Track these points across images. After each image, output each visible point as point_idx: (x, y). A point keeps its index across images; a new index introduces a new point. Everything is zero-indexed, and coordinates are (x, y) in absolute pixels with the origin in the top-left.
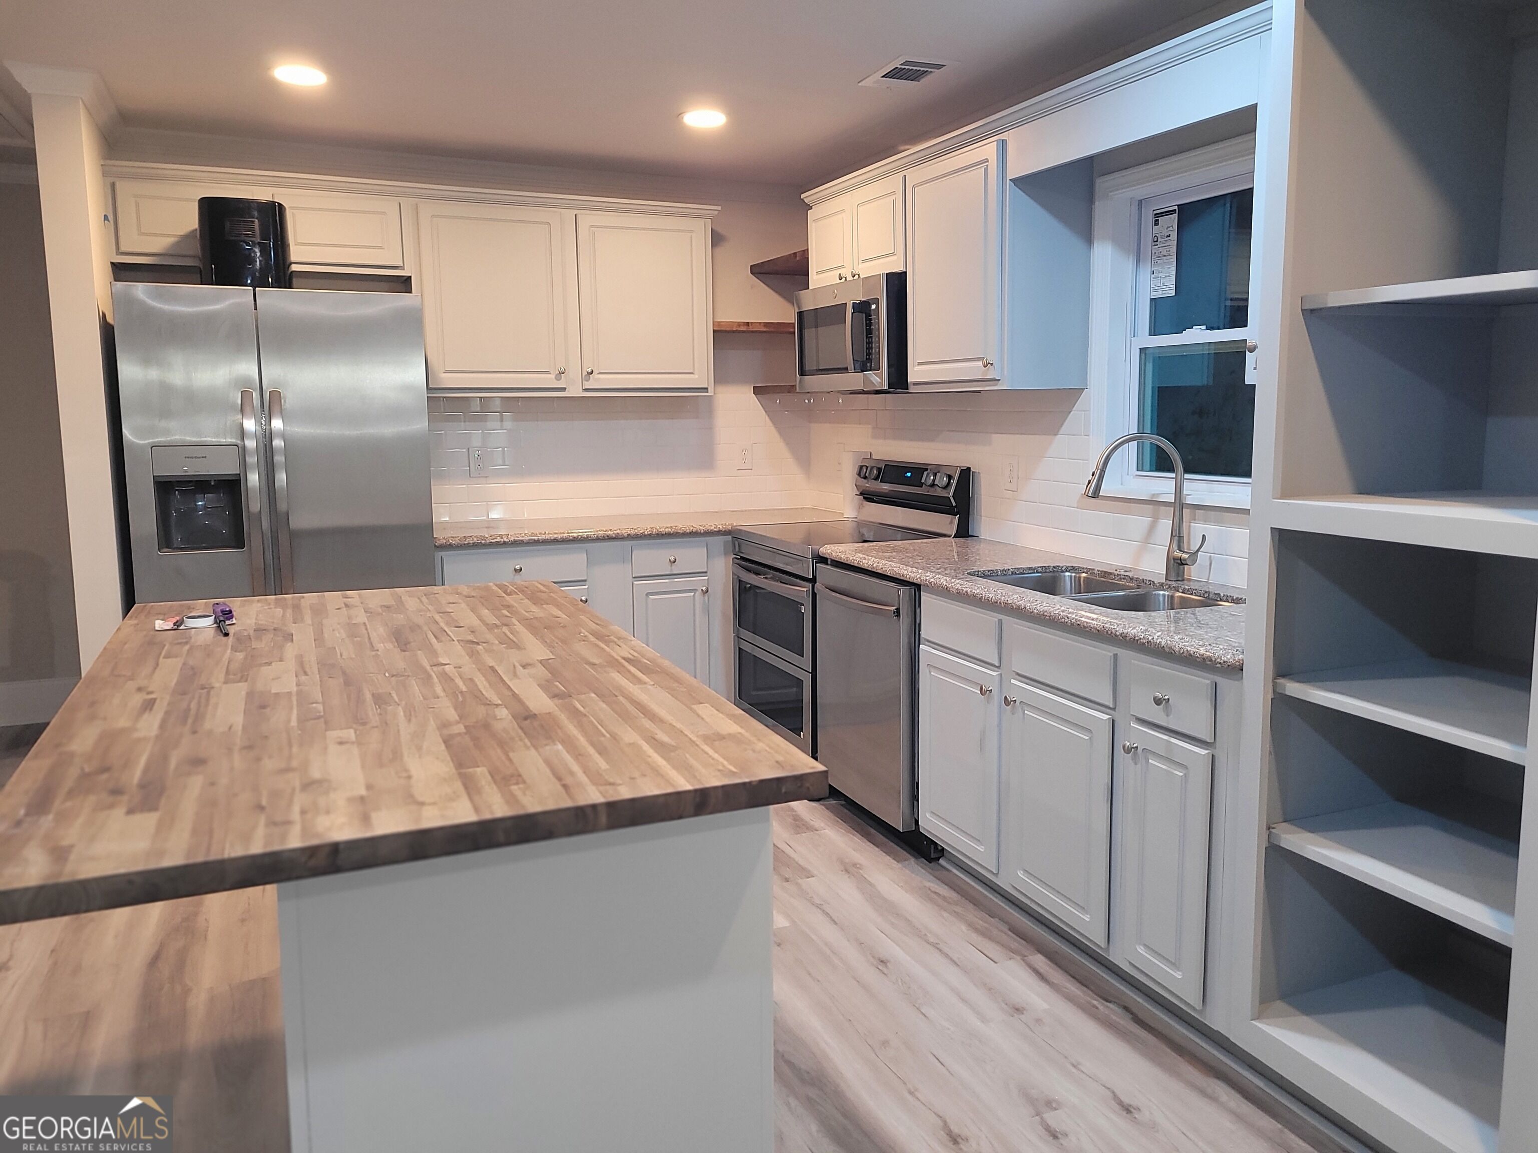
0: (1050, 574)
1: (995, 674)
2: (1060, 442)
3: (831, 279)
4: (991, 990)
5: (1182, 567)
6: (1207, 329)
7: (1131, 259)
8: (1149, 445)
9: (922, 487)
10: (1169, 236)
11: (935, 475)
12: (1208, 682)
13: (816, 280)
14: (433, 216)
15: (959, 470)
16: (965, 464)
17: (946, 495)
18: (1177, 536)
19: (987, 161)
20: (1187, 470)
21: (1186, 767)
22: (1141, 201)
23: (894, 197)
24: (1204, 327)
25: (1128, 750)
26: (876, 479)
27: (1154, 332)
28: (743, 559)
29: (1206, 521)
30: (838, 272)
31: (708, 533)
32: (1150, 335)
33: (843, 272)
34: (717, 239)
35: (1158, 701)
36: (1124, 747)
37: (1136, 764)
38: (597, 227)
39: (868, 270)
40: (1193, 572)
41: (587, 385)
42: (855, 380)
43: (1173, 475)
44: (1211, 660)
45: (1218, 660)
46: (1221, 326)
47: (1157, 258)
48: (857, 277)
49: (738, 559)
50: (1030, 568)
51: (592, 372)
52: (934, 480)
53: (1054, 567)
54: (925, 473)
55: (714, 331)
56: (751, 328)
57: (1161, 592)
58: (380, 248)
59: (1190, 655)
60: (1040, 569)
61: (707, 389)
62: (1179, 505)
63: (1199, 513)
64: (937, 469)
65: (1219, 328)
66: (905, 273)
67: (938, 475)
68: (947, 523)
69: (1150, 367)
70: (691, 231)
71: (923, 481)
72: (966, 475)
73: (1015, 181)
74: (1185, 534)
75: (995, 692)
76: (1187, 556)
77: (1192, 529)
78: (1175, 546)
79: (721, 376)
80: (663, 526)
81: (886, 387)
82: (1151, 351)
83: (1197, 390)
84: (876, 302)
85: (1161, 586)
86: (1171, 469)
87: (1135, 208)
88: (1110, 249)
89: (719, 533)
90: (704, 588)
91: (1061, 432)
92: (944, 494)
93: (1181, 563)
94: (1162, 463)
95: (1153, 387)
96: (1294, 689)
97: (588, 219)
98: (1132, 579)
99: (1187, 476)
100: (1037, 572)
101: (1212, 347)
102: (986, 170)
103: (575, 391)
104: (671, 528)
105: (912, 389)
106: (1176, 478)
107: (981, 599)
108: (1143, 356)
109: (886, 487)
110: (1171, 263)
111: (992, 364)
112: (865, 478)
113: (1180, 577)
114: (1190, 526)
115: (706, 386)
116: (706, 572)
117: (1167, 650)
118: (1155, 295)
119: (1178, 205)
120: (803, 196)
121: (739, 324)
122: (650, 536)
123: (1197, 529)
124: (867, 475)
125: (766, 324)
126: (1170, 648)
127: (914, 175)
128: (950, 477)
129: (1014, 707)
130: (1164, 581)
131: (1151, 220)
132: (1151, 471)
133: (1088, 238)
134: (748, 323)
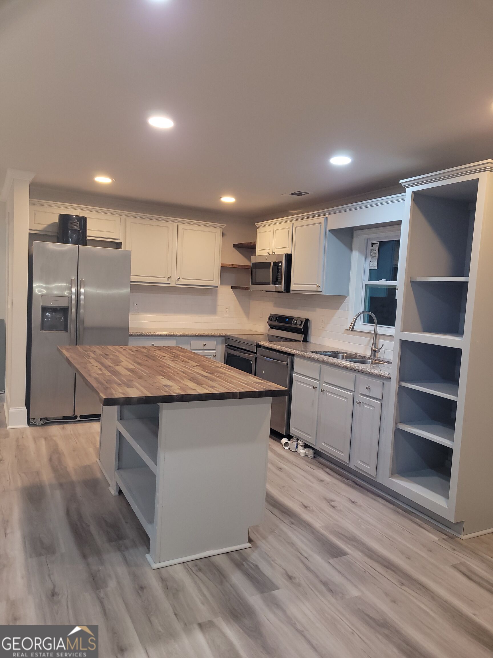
0: (335, 354)
1: (318, 382)
2: (339, 312)
3: (265, 253)
4: (313, 476)
5: (375, 353)
6: (386, 280)
7: (364, 256)
8: (367, 315)
9: (292, 324)
10: (376, 251)
11: (297, 321)
12: (381, 382)
13: (258, 252)
14: (131, 223)
15: (305, 320)
16: (307, 318)
17: (300, 327)
18: (375, 344)
19: (321, 223)
20: (378, 324)
21: (374, 407)
22: (368, 239)
23: (289, 229)
24: (385, 280)
25: (357, 403)
26: (275, 321)
27: (370, 280)
28: (229, 345)
29: (383, 339)
30: (267, 251)
31: (217, 336)
32: (369, 281)
33: (269, 251)
34: (223, 235)
35: (367, 388)
36: (357, 402)
37: (360, 407)
38: (185, 229)
39: (278, 252)
40: (379, 355)
41: (178, 283)
42: (272, 288)
43: (374, 325)
44: (382, 376)
45: (384, 376)
46: (391, 280)
47: (372, 257)
48: (274, 253)
49: (227, 345)
50: (329, 352)
51: (179, 278)
52: (296, 322)
53: (336, 352)
54: (293, 320)
55: (221, 267)
56: (233, 266)
57: (369, 360)
58: (113, 232)
59: (377, 375)
60: (332, 352)
61: (217, 286)
62: (376, 335)
63: (381, 337)
64: (297, 319)
65: (390, 281)
66: (292, 254)
67: (298, 321)
68: (300, 337)
69: (368, 290)
70: (216, 232)
71: (292, 322)
72: (307, 321)
73: (329, 230)
74: (377, 343)
75: (318, 388)
76: (377, 350)
77: (379, 342)
78: (374, 347)
79: (222, 283)
80: (202, 333)
81: (283, 291)
82: (369, 286)
83: (382, 298)
84: (281, 262)
85: (369, 358)
86: (373, 323)
87: (365, 241)
88: (358, 253)
89: (220, 336)
90: (214, 355)
91: (339, 309)
92: (299, 327)
93: (375, 351)
94: (370, 321)
95: (369, 297)
96: (404, 384)
97: (181, 226)
98: (360, 356)
99: (378, 325)
100: (331, 353)
101: (388, 286)
102: (320, 226)
103: (173, 284)
104: (205, 333)
105: (291, 292)
106: (375, 326)
107: (315, 359)
108: (366, 287)
109: (278, 324)
110: (376, 259)
111: (320, 286)
112: (271, 320)
113: (375, 356)
114: (378, 341)
115: (217, 285)
116: (215, 350)
117: (370, 373)
118: (371, 268)
119: (379, 242)
120: (255, 224)
121: (230, 265)
122: (197, 336)
123: (381, 342)
124: (272, 319)
125: (239, 265)
126: (371, 373)
127: (296, 224)
128: (302, 322)
129: (324, 392)
130: (370, 357)
131: (370, 245)
132: (367, 323)
133: (351, 248)
134: (232, 265)
